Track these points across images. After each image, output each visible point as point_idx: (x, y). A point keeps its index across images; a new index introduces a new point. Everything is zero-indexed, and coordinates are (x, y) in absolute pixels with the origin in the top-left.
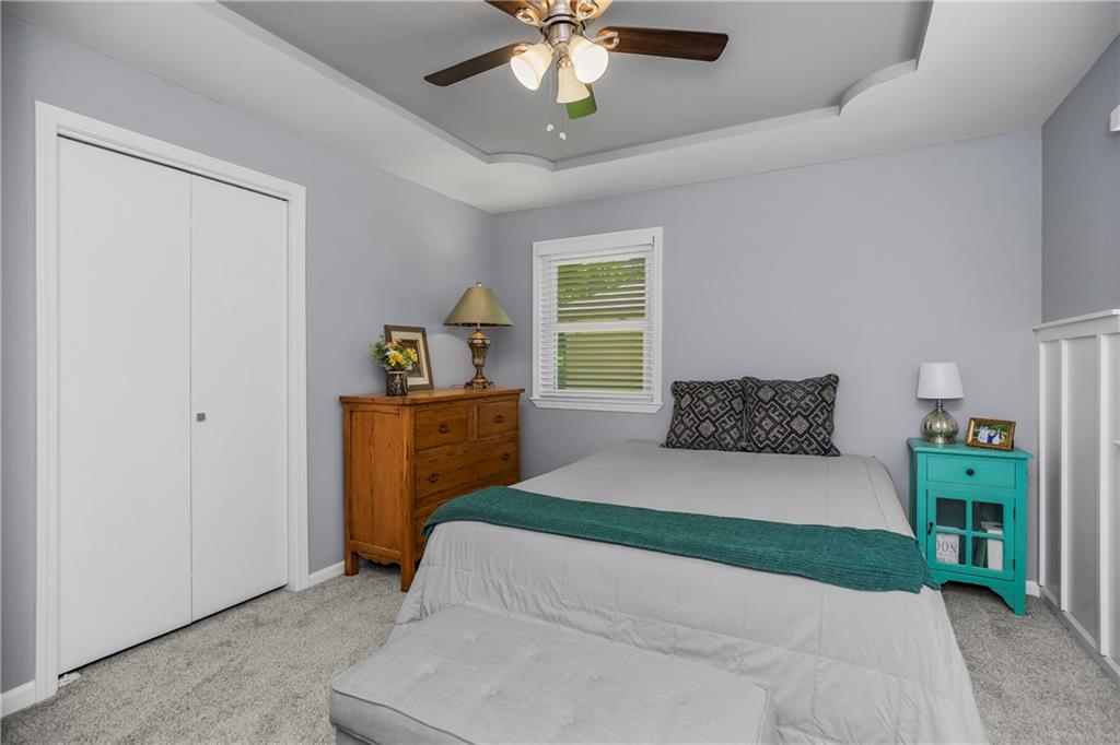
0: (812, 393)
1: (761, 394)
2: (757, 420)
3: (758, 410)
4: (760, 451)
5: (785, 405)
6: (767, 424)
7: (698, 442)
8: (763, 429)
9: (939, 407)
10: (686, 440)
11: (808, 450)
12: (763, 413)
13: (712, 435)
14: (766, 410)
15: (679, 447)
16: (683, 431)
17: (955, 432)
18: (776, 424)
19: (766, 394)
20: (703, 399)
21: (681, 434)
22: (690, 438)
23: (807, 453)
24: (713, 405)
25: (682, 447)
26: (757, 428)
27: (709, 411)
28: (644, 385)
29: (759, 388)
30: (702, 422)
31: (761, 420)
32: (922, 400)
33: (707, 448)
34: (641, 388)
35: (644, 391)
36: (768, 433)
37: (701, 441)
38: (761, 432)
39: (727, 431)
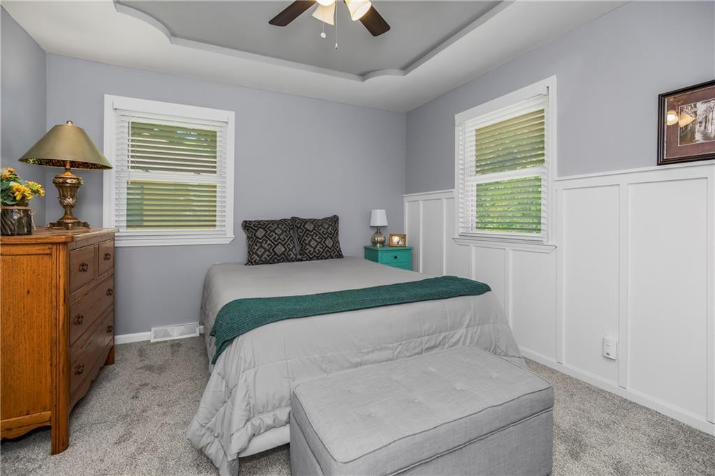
0: (331, 225)
1: (306, 226)
2: (307, 242)
3: (306, 236)
4: (311, 259)
5: (321, 232)
6: (313, 243)
7: (274, 259)
8: (312, 247)
9: (378, 230)
10: (266, 259)
11: (333, 256)
12: (310, 238)
13: (283, 253)
14: (312, 236)
15: (261, 264)
16: (264, 253)
17: (384, 241)
18: (318, 243)
19: (310, 227)
20: (274, 231)
21: (262, 255)
22: (269, 256)
23: (332, 258)
24: (281, 235)
25: (264, 263)
26: (308, 246)
27: (279, 238)
28: (217, 223)
29: (305, 223)
30: (276, 245)
31: (310, 242)
32: (371, 227)
33: (278, 262)
34: (215, 226)
35: (217, 228)
36: (314, 248)
37: (276, 258)
38: (310, 248)
39: (291, 250)
